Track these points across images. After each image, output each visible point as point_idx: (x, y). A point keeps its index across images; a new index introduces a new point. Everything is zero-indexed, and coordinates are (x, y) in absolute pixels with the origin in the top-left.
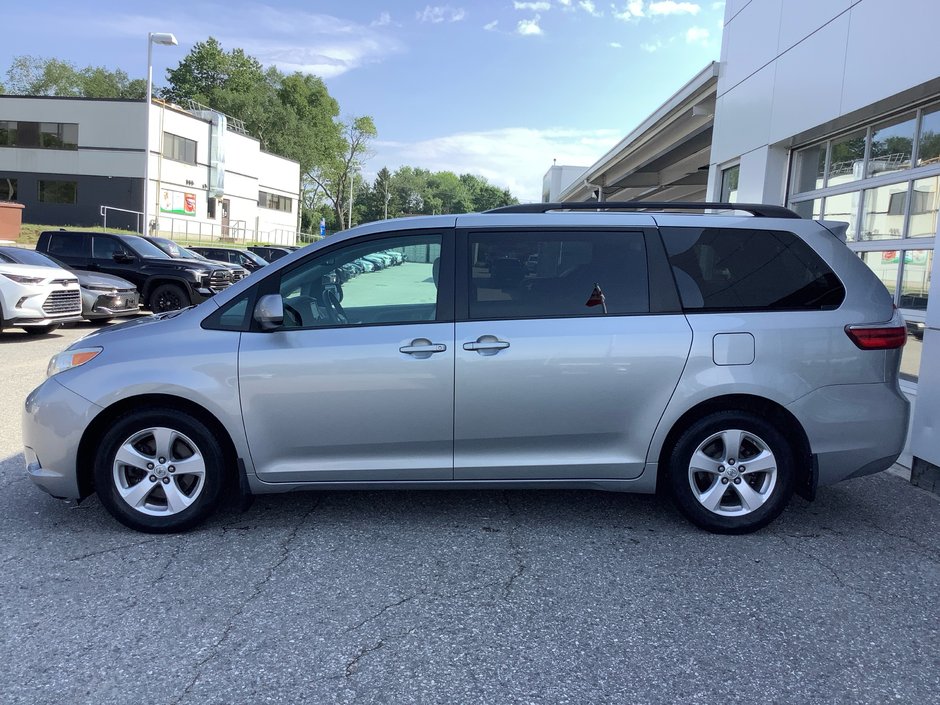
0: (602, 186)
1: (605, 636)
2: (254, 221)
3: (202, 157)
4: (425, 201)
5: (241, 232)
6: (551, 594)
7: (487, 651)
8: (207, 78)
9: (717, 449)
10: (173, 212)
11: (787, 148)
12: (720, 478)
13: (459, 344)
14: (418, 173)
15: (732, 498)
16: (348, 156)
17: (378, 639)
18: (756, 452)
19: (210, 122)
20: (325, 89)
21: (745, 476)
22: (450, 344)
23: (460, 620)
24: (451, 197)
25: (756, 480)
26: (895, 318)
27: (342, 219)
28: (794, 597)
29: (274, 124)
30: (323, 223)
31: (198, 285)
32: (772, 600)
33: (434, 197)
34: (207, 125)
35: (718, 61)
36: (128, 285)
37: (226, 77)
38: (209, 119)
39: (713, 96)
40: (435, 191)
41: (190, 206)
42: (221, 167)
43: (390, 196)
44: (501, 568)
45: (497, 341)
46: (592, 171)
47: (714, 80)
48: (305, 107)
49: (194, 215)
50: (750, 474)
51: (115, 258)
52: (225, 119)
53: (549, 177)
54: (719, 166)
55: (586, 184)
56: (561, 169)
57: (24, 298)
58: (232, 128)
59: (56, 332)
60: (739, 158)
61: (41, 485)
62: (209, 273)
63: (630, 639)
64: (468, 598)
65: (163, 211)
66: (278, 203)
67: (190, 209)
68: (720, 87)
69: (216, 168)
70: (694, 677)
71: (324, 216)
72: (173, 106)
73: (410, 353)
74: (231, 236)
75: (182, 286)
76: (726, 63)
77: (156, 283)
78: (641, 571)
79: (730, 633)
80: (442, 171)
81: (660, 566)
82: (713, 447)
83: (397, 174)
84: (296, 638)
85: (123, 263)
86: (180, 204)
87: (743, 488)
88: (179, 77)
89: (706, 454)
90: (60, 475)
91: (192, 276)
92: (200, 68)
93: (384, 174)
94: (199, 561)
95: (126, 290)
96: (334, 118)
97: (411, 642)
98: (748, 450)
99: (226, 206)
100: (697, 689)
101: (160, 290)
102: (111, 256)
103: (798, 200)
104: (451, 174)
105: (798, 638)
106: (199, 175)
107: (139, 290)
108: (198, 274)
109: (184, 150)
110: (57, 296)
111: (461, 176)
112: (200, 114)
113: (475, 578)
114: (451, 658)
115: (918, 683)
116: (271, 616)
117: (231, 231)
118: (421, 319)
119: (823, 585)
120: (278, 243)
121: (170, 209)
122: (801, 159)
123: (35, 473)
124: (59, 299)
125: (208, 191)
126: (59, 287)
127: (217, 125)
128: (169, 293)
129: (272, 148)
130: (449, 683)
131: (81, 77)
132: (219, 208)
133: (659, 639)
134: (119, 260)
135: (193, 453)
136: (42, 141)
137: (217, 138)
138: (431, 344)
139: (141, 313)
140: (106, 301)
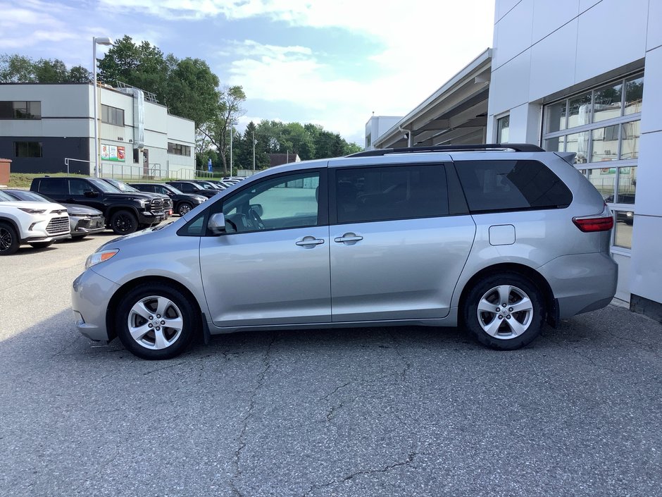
0: (411, 130)
1: (465, 396)
2: (166, 163)
3: (128, 121)
4: (281, 144)
5: (157, 172)
6: (429, 377)
7: (401, 406)
8: (125, 64)
9: (494, 298)
10: (110, 160)
11: (540, 104)
12: (497, 315)
13: (332, 238)
14: (274, 124)
15: (505, 328)
16: (227, 115)
17: (339, 403)
18: (520, 299)
19: (133, 96)
20: (209, 68)
21: (513, 314)
22: (326, 239)
23: (381, 392)
24: (299, 141)
25: (520, 317)
26: (605, 212)
27: (225, 159)
28: (568, 372)
29: (174, 95)
30: (210, 162)
31: (143, 210)
32: (556, 374)
33: (287, 141)
34: (131, 98)
35: (491, 47)
36: (96, 212)
37: (138, 63)
38: (131, 93)
39: (489, 70)
40: (288, 137)
41: (121, 156)
42: (141, 126)
43: (256, 142)
44: (396, 366)
45: (355, 236)
46: (404, 120)
47: (489, 60)
48: (195, 82)
49: (124, 161)
50: (517, 313)
51: (85, 194)
52: (142, 93)
53: (370, 124)
54: (495, 116)
55: (400, 129)
56: (378, 118)
57: (34, 224)
58: (147, 99)
59: (52, 246)
60: (509, 111)
61: (85, 333)
62: (149, 201)
63: (480, 396)
64: (382, 381)
65: (103, 159)
66: (181, 150)
67: (122, 158)
68: (494, 64)
69: (138, 128)
70: (520, 412)
71: (210, 158)
72: (106, 85)
73: (302, 245)
74: (150, 175)
75: (132, 211)
76: (496, 49)
77: (114, 210)
78: (478, 364)
79: (535, 391)
80: (291, 123)
81: (489, 361)
82: (493, 297)
83: (260, 126)
84: (293, 405)
85: (92, 196)
86: (115, 154)
87: (512, 322)
88: (105, 64)
89: (489, 301)
90: (96, 327)
91: (138, 203)
92: (120, 57)
93: (251, 126)
94: (217, 370)
95: (96, 216)
96: (216, 88)
97: (358, 402)
98: (515, 298)
99: (146, 154)
100: (522, 418)
101: (117, 214)
102: (81, 193)
103: (550, 137)
104: (297, 124)
105: (574, 392)
106: (127, 134)
107: (104, 215)
108: (143, 202)
109: (115, 117)
110: (55, 222)
111: (305, 126)
112: (125, 90)
113: (383, 372)
114: (383, 410)
115: (642, 409)
116: (274, 395)
117: (150, 171)
118: (308, 224)
119: (585, 366)
120: (183, 178)
121: (107, 157)
122: (549, 110)
123: (81, 326)
124: (56, 223)
125: (134, 144)
126: (56, 215)
127: (137, 98)
128: (123, 216)
129: (174, 111)
130: (386, 421)
131: (35, 67)
132: (141, 155)
133: (496, 396)
134: (88, 195)
135: (177, 316)
136: (15, 114)
137: (138, 107)
138: (315, 239)
139: (106, 231)
140: (83, 223)
